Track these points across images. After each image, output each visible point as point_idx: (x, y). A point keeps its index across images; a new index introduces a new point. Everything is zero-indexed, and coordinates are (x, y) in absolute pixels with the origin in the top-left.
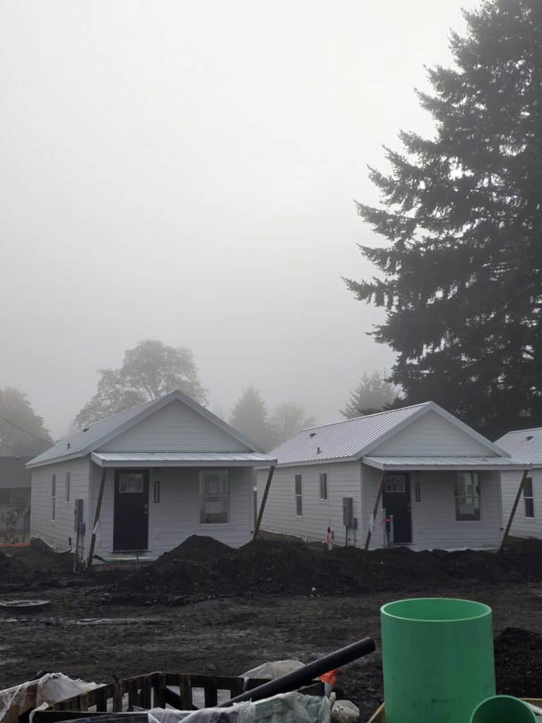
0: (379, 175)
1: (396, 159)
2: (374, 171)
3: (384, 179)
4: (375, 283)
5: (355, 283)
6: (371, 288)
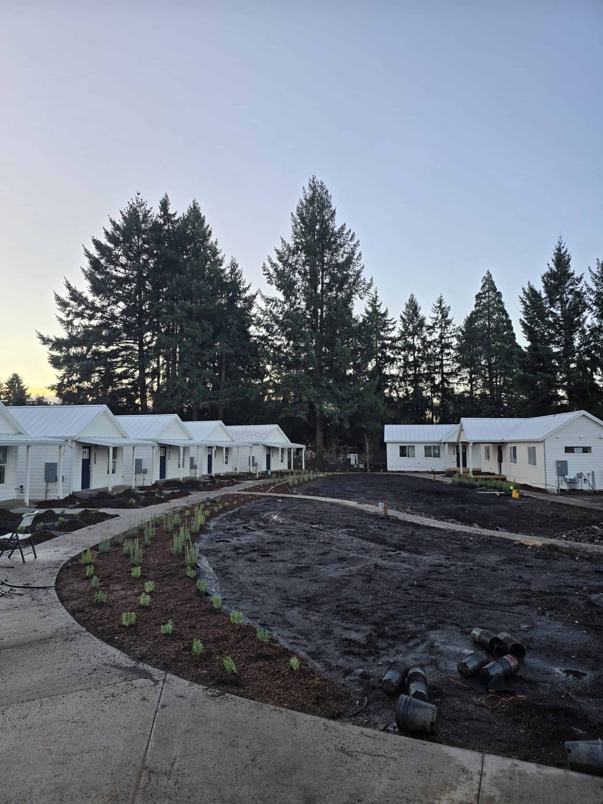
0: (69, 285)
2: (68, 282)
3: (72, 287)
6: (51, 341)
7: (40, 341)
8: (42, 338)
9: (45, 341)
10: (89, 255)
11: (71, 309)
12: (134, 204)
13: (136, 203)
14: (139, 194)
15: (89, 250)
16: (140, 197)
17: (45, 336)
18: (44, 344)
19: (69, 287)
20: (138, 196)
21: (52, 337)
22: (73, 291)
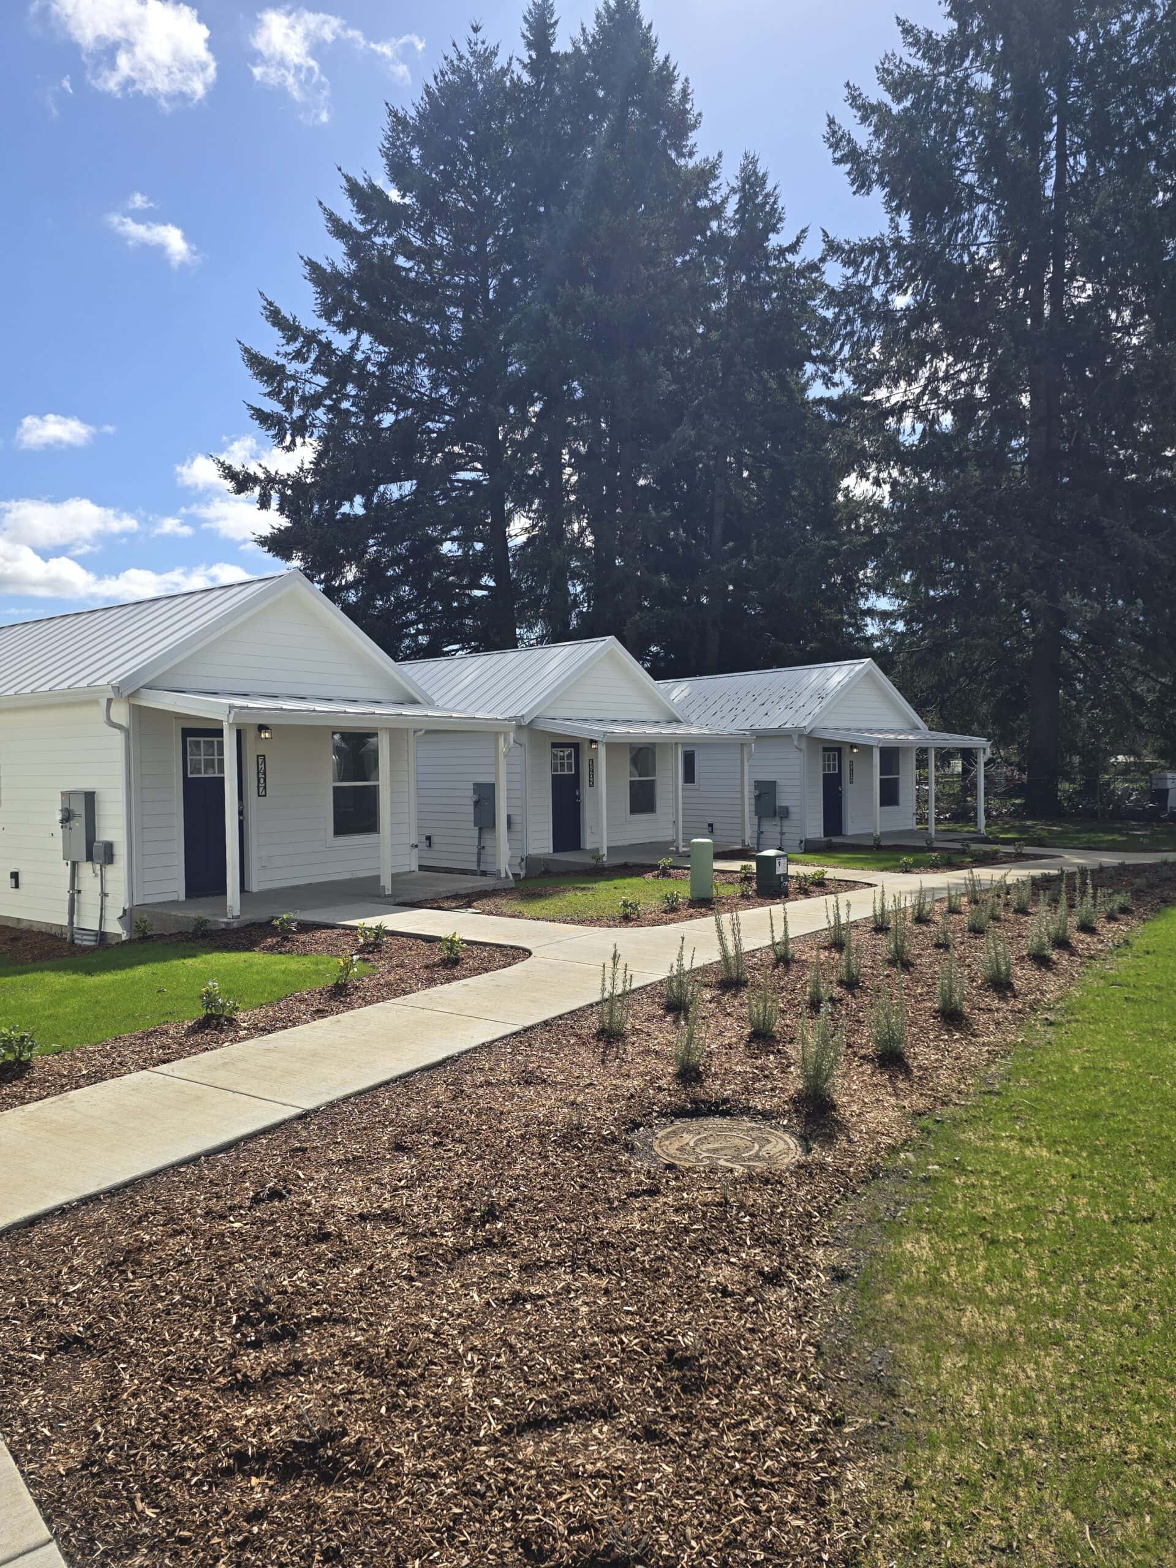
0: (276, 311)
2: (271, 304)
3: (284, 318)
4: (262, 476)
5: (229, 468)
6: (255, 480)
7: (229, 485)
8: (228, 473)
9: (240, 480)
10: (340, 230)
12: (461, 58)
13: (467, 55)
14: (476, 30)
15: (338, 213)
16: (481, 35)
17: (236, 467)
19: (275, 317)
20: (473, 36)
21: (254, 469)
22: (290, 329)
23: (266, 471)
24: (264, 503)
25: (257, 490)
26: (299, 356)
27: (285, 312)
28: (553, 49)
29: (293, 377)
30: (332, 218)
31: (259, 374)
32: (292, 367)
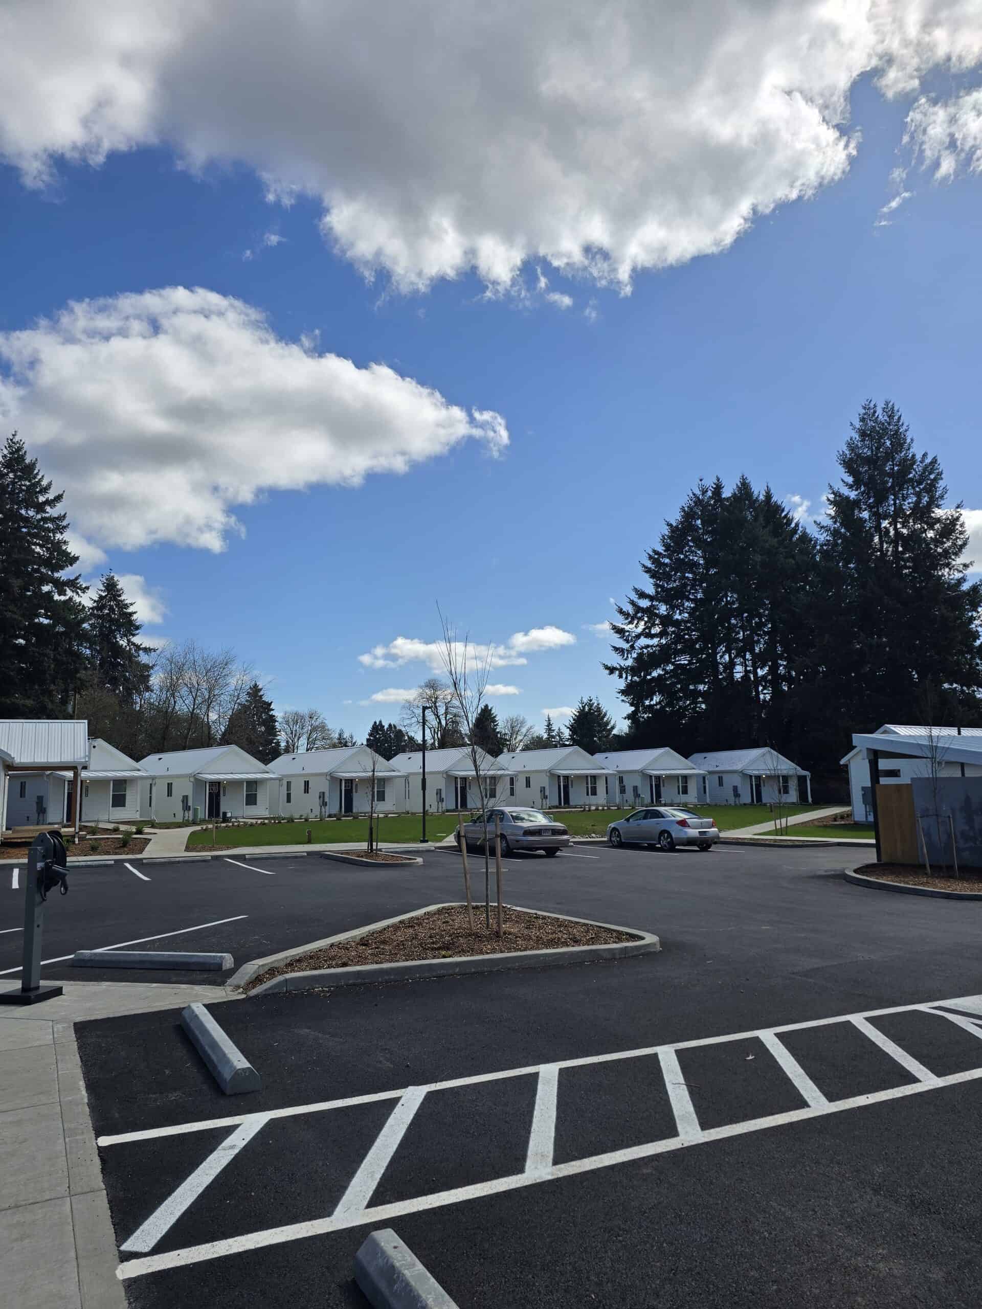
1: (632, 603)
6: (616, 669)
7: (607, 672)
8: (607, 667)
9: (612, 670)
10: (648, 570)
11: (627, 634)
12: (695, 493)
13: (698, 492)
14: (701, 480)
15: (646, 564)
17: (609, 665)
18: (610, 674)
20: (700, 483)
21: (616, 665)
22: (626, 615)
23: (620, 666)
24: (621, 676)
25: (617, 672)
26: (631, 623)
27: (624, 610)
28: (723, 496)
29: (628, 631)
30: (644, 566)
31: (616, 632)
32: (627, 628)
